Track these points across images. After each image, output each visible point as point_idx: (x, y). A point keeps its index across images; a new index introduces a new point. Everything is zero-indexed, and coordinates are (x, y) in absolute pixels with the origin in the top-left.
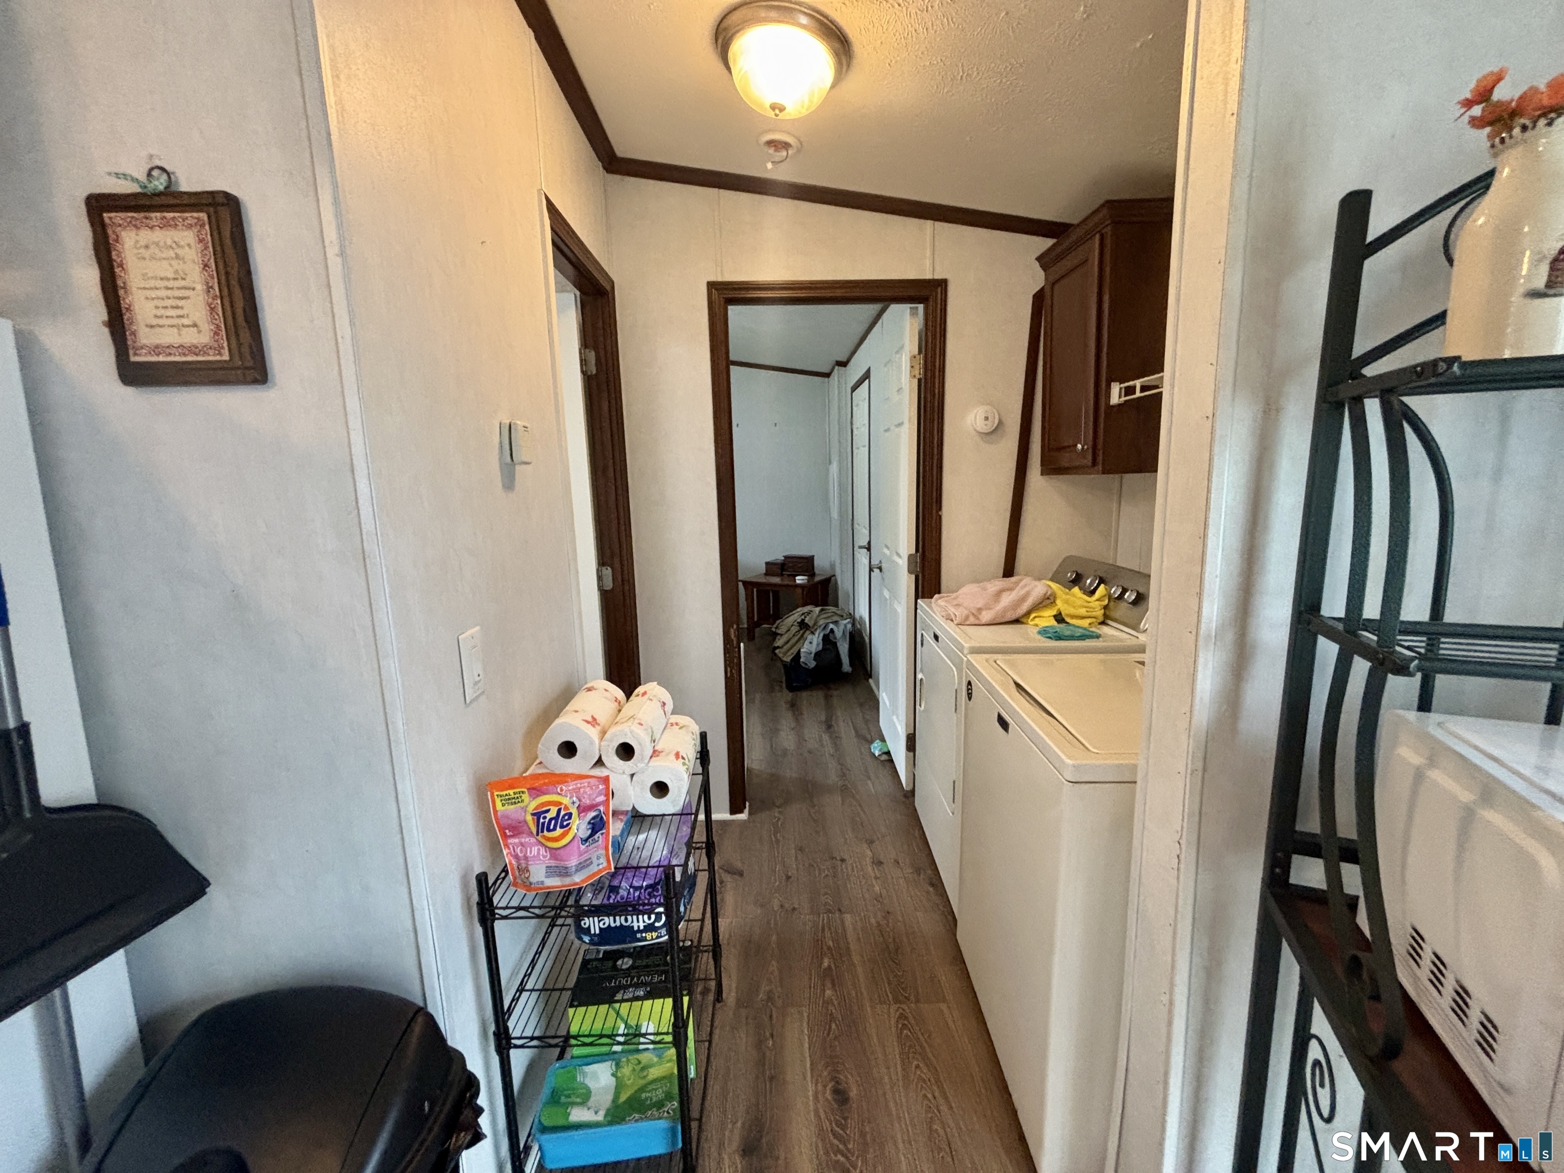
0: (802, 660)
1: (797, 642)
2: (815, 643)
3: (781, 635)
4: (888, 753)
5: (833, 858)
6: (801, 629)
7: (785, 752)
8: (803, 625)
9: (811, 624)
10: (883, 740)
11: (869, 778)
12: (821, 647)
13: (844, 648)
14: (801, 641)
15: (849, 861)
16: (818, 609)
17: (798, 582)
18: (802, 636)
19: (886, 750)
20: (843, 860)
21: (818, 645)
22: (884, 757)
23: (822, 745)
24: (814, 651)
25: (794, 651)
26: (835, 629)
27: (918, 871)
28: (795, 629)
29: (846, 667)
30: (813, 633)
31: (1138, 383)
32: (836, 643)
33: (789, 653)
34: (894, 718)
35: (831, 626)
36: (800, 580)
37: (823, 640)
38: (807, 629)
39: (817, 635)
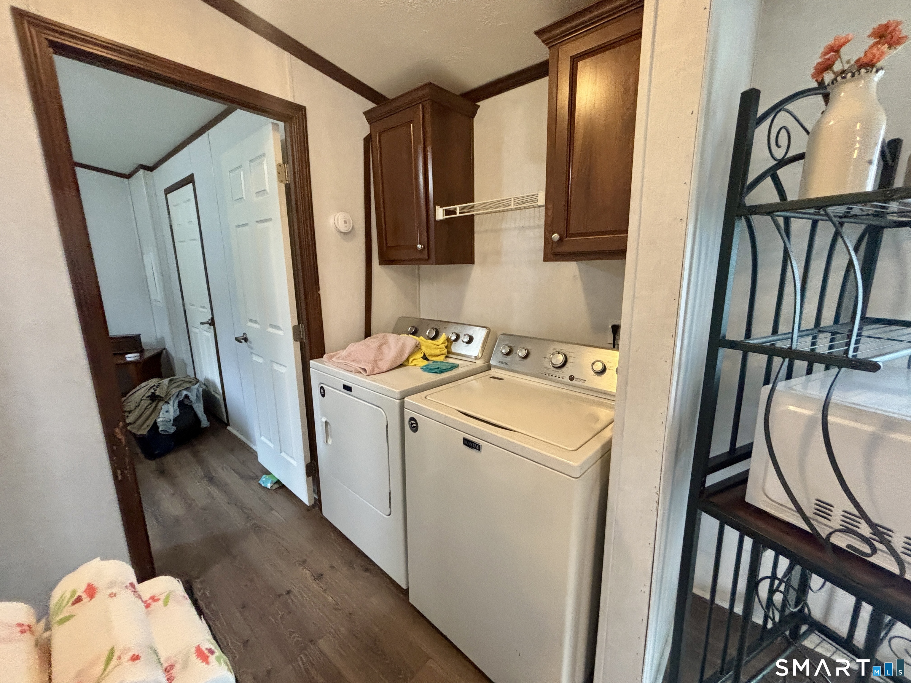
0: (160, 429)
1: (150, 414)
2: (171, 410)
3: (130, 412)
4: (278, 482)
5: (279, 596)
6: (152, 402)
7: (177, 521)
8: (154, 398)
9: (163, 396)
10: (268, 473)
11: (272, 509)
12: (178, 413)
13: (199, 408)
14: (156, 412)
15: (295, 591)
16: (166, 381)
17: (128, 359)
18: (156, 407)
19: (275, 481)
20: (289, 592)
21: (174, 411)
22: (276, 486)
23: (213, 498)
24: (172, 418)
25: (150, 422)
26: (189, 394)
27: (350, 565)
28: (145, 403)
29: (205, 422)
30: (167, 402)
31: (457, 207)
32: (191, 407)
33: (144, 426)
34: (283, 454)
35: (185, 393)
36: (130, 357)
37: (179, 406)
38: (159, 400)
39: (171, 403)
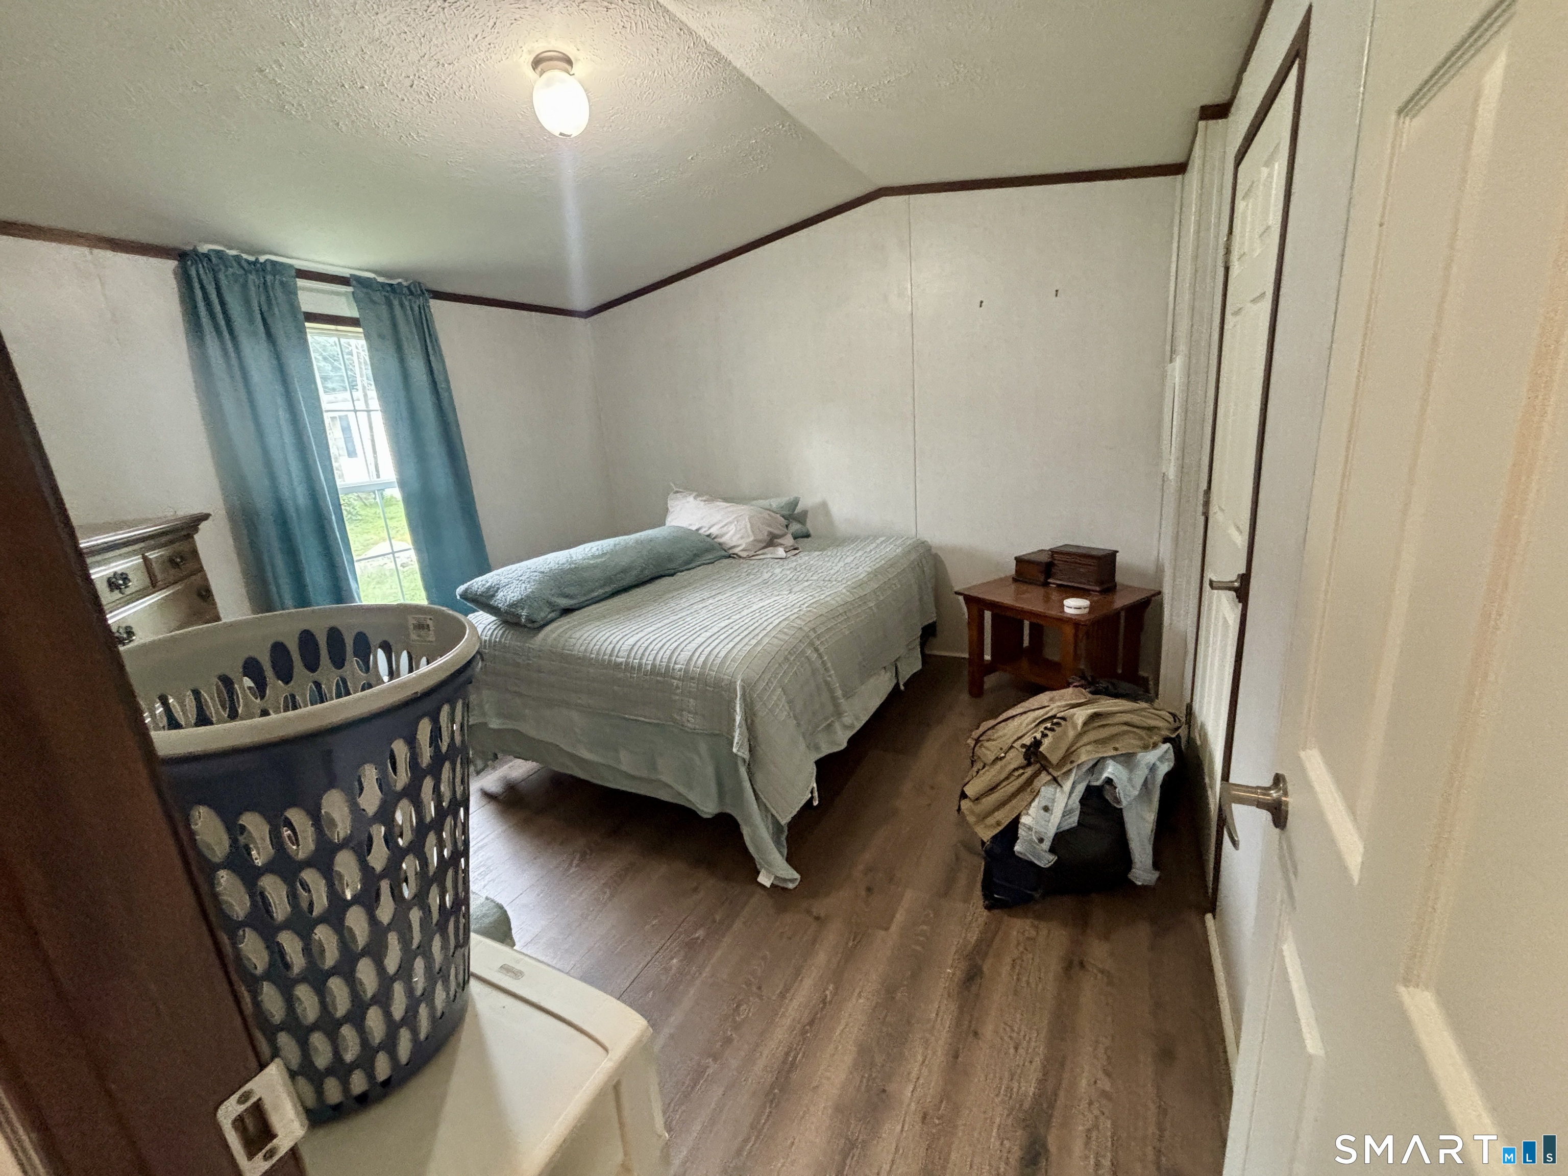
0: (1020, 844)
1: (1014, 795)
2: (1060, 806)
3: (983, 765)
6: (1029, 764)
8: (1034, 755)
9: (1054, 758)
12: (1073, 820)
13: (1140, 828)
14: (1026, 796)
17: (1067, 611)
21: (1066, 813)
26: (1121, 775)
28: (1016, 758)
29: (1143, 868)
30: (1058, 780)
32: (1118, 812)
33: (991, 820)
35: (1112, 766)
36: (1076, 606)
37: (1083, 801)
38: (1044, 768)
